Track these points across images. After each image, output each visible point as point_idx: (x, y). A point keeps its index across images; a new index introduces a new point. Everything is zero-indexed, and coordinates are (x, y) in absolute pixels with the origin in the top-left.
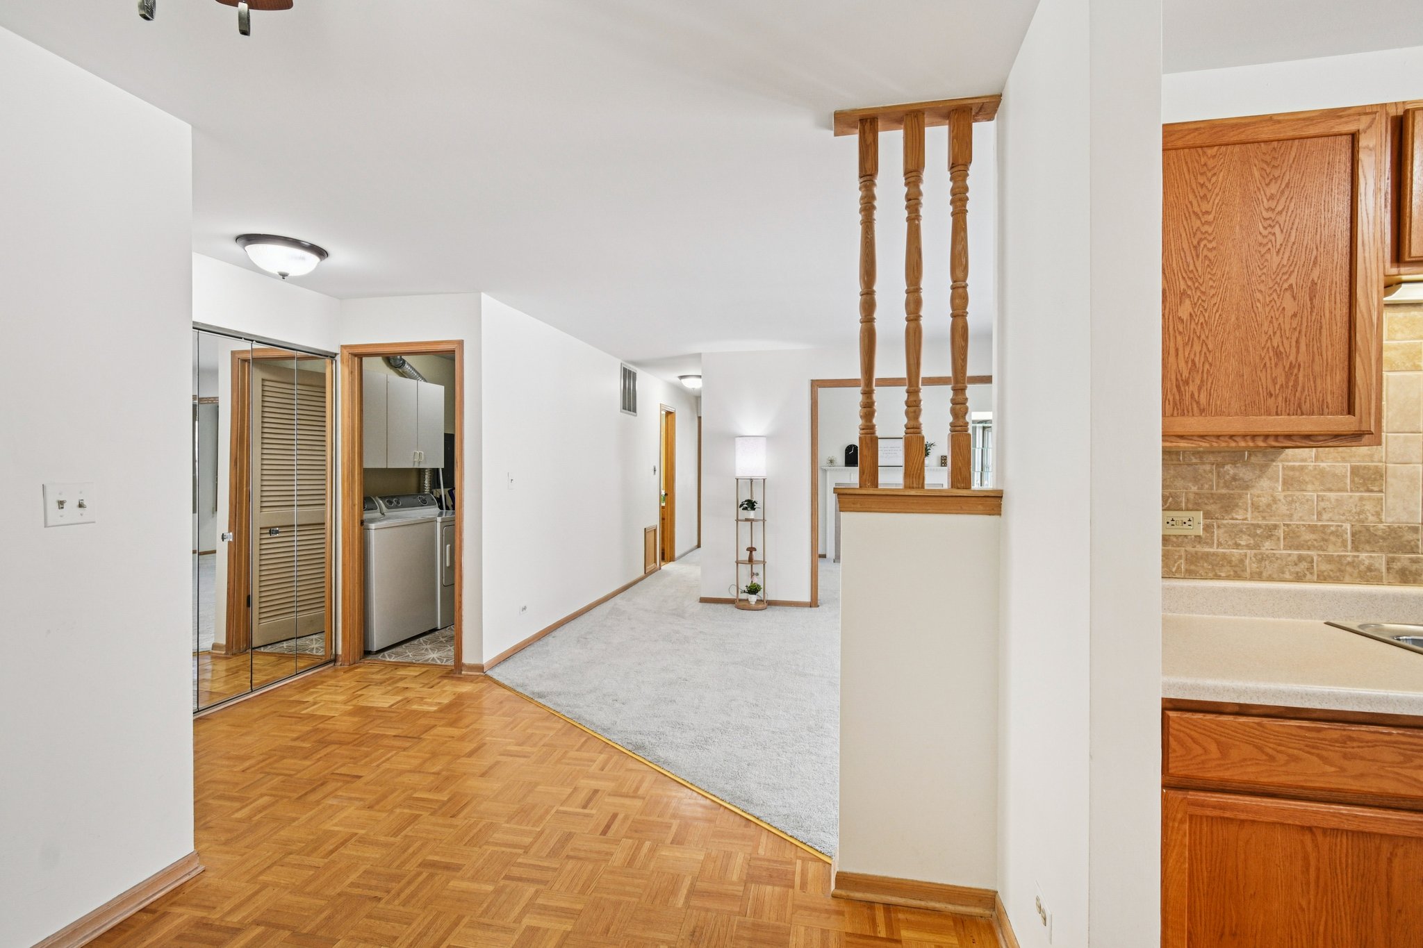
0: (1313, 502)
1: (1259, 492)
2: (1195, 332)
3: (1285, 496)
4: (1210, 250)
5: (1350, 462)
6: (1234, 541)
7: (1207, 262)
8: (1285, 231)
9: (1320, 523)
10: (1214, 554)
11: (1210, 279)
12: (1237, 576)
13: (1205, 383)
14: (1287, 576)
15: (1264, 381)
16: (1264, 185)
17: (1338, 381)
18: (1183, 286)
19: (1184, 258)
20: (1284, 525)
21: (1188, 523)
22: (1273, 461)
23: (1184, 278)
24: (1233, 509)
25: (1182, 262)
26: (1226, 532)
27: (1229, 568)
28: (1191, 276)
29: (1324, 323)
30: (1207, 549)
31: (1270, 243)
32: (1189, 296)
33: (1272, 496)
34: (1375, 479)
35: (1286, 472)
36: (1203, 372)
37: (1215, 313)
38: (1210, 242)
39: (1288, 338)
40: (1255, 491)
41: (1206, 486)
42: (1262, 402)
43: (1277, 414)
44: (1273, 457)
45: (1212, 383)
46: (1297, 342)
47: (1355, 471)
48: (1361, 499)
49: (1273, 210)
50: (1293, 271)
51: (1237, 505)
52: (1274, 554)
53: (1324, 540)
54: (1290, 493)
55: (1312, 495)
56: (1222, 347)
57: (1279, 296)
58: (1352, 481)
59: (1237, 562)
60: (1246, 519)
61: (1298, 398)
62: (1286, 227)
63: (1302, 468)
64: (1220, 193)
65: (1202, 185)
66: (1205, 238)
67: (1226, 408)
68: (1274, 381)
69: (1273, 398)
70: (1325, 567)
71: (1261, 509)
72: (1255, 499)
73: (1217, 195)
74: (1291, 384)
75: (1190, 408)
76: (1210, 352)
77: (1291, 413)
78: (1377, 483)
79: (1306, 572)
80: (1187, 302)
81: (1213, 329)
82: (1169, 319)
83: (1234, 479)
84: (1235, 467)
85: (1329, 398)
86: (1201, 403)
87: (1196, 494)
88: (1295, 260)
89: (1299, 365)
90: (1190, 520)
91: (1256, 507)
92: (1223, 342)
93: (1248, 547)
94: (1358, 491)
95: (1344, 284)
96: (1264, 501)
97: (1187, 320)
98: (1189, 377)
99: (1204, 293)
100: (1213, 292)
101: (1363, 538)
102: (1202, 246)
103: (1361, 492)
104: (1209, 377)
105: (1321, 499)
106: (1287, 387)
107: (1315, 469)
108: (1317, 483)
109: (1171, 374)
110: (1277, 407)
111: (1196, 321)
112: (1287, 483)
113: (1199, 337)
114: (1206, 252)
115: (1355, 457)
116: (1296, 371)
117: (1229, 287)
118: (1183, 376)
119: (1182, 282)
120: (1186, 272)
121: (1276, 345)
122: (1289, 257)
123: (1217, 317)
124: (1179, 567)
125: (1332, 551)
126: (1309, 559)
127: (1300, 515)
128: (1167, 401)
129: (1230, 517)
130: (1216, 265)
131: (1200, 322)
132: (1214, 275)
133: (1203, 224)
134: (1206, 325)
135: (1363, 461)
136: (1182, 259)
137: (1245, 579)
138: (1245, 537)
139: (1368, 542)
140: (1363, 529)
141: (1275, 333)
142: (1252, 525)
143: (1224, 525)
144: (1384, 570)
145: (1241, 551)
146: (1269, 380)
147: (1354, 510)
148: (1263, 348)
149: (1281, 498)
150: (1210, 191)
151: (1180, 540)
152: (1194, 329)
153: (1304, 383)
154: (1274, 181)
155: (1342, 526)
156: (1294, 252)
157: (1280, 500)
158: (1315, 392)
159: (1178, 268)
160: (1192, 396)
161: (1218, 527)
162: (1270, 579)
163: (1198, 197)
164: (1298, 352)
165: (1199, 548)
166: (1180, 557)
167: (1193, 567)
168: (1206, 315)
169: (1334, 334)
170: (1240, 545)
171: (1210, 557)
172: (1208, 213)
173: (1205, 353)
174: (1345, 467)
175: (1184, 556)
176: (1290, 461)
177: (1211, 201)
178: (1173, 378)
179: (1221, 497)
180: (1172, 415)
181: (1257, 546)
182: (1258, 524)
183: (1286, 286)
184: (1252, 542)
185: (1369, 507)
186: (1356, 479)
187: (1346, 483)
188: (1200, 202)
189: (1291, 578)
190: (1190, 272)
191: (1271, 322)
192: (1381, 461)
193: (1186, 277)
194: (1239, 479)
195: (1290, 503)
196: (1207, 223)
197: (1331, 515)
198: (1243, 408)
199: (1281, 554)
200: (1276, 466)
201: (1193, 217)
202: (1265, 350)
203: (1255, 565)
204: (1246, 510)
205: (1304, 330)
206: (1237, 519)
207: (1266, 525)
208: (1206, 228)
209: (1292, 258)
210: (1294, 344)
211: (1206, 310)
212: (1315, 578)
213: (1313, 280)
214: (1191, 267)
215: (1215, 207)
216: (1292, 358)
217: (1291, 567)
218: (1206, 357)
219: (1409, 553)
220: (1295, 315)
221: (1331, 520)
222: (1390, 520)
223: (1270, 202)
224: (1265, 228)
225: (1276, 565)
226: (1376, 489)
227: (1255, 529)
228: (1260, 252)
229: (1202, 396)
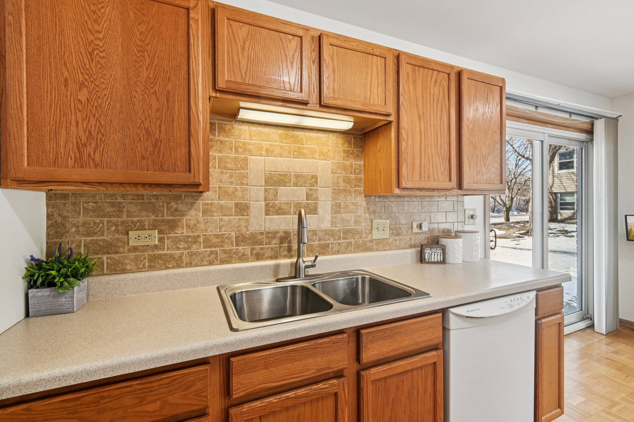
0: (217, 222)
1: (190, 218)
2: (91, 111)
3: (204, 219)
4: (102, 58)
5: (234, 200)
6: (176, 246)
7: (99, 65)
8: (151, 57)
9: (220, 233)
10: (165, 255)
11: (102, 77)
12: (179, 266)
13: (99, 147)
14: (205, 263)
15: (139, 149)
16: (137, 23)
17: (183, 153)
18: (81, 78)
19: (81, 59)
20: (203, 235)
21: (148, 237)
22: (197, 200)
23: (82, 73)
24: (175, 228)
25: (81, 62)
26: (172, 241)
27: (173, 262)
28: (87, 72)
29: (175, 117)
30: (161, 252)
31: (142, 62)
32: (86, 86)
33: (197, 219)
34: (245, 210)
35: (204, 206)
36: (97, 139)
37: (106, 101)
38: (101, 52)
39: (154, 124)
40: (188, 217)
41: (160, 215)
42: (138, 162)
43: (148, 170)
44: (197, 198)
45: (104, 148)
46: (160, 126)
47: (237, 205)
48: (239, 219)
49: (143, 42)
50: (156, 82)
51: (178, 226)
52: (198, 252)
53: (223, 242)
54: (205, 217)
55: (216, 219)
56: (110, 124)
57: (148, 97)
58: (235, 211)
59: (178, 258)
60: (183, 233)
61: (161, 162)
62: (151, 54)
63: (212, 204)
64: (108, 21)
65: (94, 12)
66: (97, 49)
67: (114, 164)
68: (146, 149)
69: (145, 160)
70: (223, 256)
71: (191, 227)
72: (188, 221)
73: (105, 22)
74: (156, 152)
75: (88, 163)
76: (102, 126)
77: (157, 169)
78: (246, 211)
79: (215, 260)
80: (85, 89)
81: (105, 111)
82: (70, 99)
83: (176, 210)
84: (177, 203)
85: (179, 162)
86: (96, 160)
87: (154, 220)
88: (157, 76)
89: (161, 141)
90: (149, 236)
91: (188, 226)
92: (111, 121)
93: (184, 248)
94: (238, 216)
95: (186, 96)
96: (192, 222)
97: (85, 102)
98: (87, 142)
99: (97, 86)
100: (103, 86)
101: (240, 239)
102: (95, 53)
103: (239, 216)
104: (102, 143)
105: (221, 220)
106: (154, 154)
107: (218, 204)
108: (219, 212)
109: (72, 138)
110: (148, 166)
111: (92, 104)
112: (205, 212)
113: (94, 116)
114: (98, 58)
115: (236, 198)
116: (159, 144)
117: (115, 85)
118: (83, 141)
119: (81, 76)
120: (83, 69)
121: (147, 127)
122: (154, 73)
123: (107, 104)
124: (144, 265)
125: (227, 247)
126: (216, 253)
127: (211, 229)
128: (70, 158)
129: (174, 232)
130: (106, 69)
131: (95, 105)
132: (104, 75)
133: (96, 39)
134: (100, 108)
135: (240, 200)
136: (80, 60)
137: (183, 267)
138: (182, 243)
139: (243, 241)
140: (241, 235)
141: (146, 119)
142: (186, 236)
143: (171, 237)
144: (249, 254)
145: (180, 252)
146: (143, 149)
147: (236, 225)
148: (139, 128)
149: (202, 220)
150: (100, 18)
151: (144, 248)
152: (90, 109)
153: (164, 153)
154: (143, 23)
155: (231, 234)
156: (156, 71)
157: (201, 222)
158: (171, 158)
159: (78, 65)
160: (89, 154)
161: (168, 239)
162: (196, 265)
163: (91, 19)
164: (160, 132)
165: (156, 252)
166: (145, 258)
167: (152, 264)
168: (99, 101)
169: (181, 124)
170: (180, 248)
171: (163, 257)
172: (98, 32)
173: (99, 127)
174: (232, 203)
175: (147, 258)
176: (205, 200)
177: (101, 25)
178: (75, 141)
179: (169, 221)
180: (74, 167)
181: (189, 248)
182: (189, 235)
183: (152, 91)
184: (186, 246)
185: (243, 223)
186: (237, 209)
187: (232, 212)
188: (93, 23)
189: (207, 263)
190: (86, 69)
191: (144, 112)
192: (248, 200)
193: (84, 73)
194: (179, 211)
195: (206, 223)
196: (98, 38)
197: (225, 228)
198: (125, 165)
199: (202, 251)
200: (198, 203)
201: (88, 33)
202: (140, 130)
203: (188, 259)
204: (183, 228)
205: (163, 120)
206: (177, 233)
207: (194, 236)
208: (98, 42)
209: (155, 74)
210: (158, 127)
211: (99, 98)
212: (219, 262)
213: (168, 90)
214: (88, 66)
215: (104, 30)
216: (156, 136)
217: (207, 258)
218: (100, 130)
219: (260, 245)
220: (158, 110)
221: (226, 231)
222: (252, 229)
223: (141, 36)
224: (139, 52)
225: (199, 258)
226: (245, 214)
227: (188, 238)
228: (135, 66)
229: (96, 155)
